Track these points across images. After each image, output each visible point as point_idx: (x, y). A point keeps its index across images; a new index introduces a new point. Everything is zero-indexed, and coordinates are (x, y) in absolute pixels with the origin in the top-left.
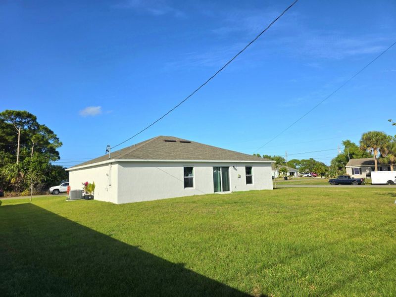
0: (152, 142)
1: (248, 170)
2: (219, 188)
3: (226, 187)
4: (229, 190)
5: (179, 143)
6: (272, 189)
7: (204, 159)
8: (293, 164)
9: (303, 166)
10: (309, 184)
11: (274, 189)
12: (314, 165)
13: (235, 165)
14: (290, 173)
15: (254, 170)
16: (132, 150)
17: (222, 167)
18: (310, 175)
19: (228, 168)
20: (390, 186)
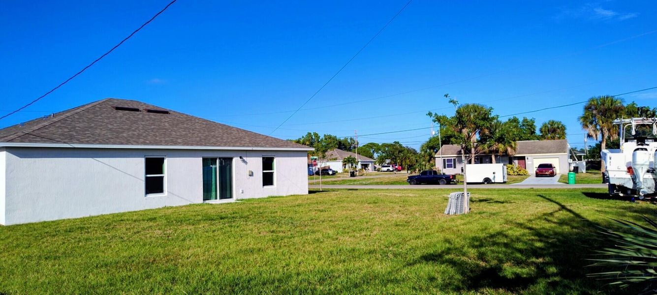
0: (88, 111)
1: (268, 164)
2: (213, 193)
3: (226, 192)
4: (231, 197)
5: (145, 112)
6: (308, 193)
7: (185, 144)
8: (368, 150)
9: (384, 154)
10: (381, 183)
11: (310, 192)
12: (400, 152)
13: (243, 154)
14: (362, 165)
15: (277, 162)
16: (40, 125)
17: (220, 158)
18: (391, 169)
19: (231, 159)
20: (486, 186)
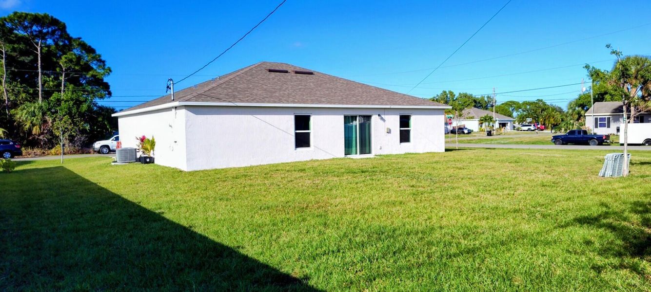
0: (246, 73)
1: (405, 121)
2: (354, 149)
3: (365, 147)
4: (370, 152)
5: (293, 74)
6: (444, 151)
7: (328, 103)
8: (506, 109)
9: (525, 113)
10: (522, 143)
11: (447, 150)
12: (543, 110)
13: (381, 112)
14: (500, 124)
15: (414, 120)
16: (210, 87)
17: (359, 116)
19: (370, 117)
20: (647, 148)
